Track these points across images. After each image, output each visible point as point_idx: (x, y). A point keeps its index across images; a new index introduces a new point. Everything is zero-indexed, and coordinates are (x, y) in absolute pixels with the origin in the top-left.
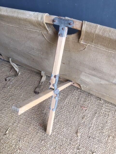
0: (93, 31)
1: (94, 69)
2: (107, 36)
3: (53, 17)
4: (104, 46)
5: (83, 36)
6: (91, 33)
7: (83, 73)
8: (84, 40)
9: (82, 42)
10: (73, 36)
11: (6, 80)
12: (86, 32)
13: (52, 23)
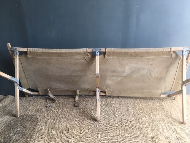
0: (111, 51)
1: (114, 71)
2: (117, 51)
3: (92, 49)
4: (116, 56)
5: (106, 54)
6: (110, 51)
7: (108, 77)
8: (107, 56)
9: (106, 57)
10: (102, 56)
11: (46, 107)
12: (108, 52)
13: (92, 51)
